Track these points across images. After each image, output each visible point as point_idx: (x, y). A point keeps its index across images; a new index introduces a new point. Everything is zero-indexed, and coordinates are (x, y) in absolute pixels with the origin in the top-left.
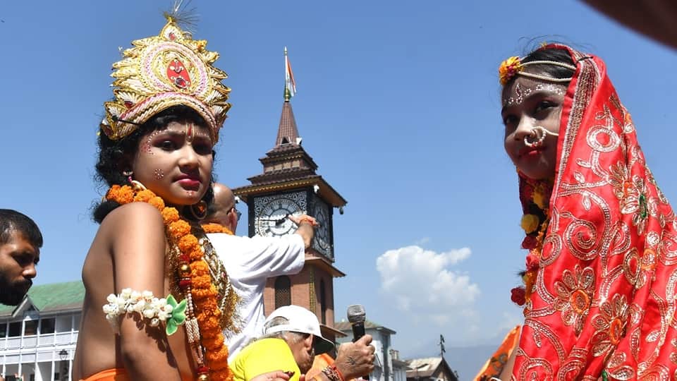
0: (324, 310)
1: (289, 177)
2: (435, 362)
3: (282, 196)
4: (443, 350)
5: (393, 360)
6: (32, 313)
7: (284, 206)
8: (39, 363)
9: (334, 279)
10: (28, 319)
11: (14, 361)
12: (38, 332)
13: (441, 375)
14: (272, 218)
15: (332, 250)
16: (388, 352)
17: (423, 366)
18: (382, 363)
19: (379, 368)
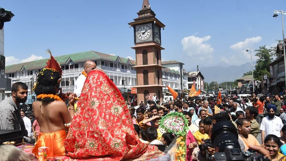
0: (158, 60)
1: (146, 19)
2: (197, 73)
3: (144, 25)
4: (198, 70)
5: (183, 73)
6: (72, 62)
7: (145, 28)
8: (75, 77)
9: (161, 50)
10: (70, 64)
11: (68, 77)
12: (74, 68)
13: (199, 76)
14: (141, 32)
15: (161, 41)
16: (182, 70)
17: (193, 74)
18: (180, 74)
19: (179, 75)
